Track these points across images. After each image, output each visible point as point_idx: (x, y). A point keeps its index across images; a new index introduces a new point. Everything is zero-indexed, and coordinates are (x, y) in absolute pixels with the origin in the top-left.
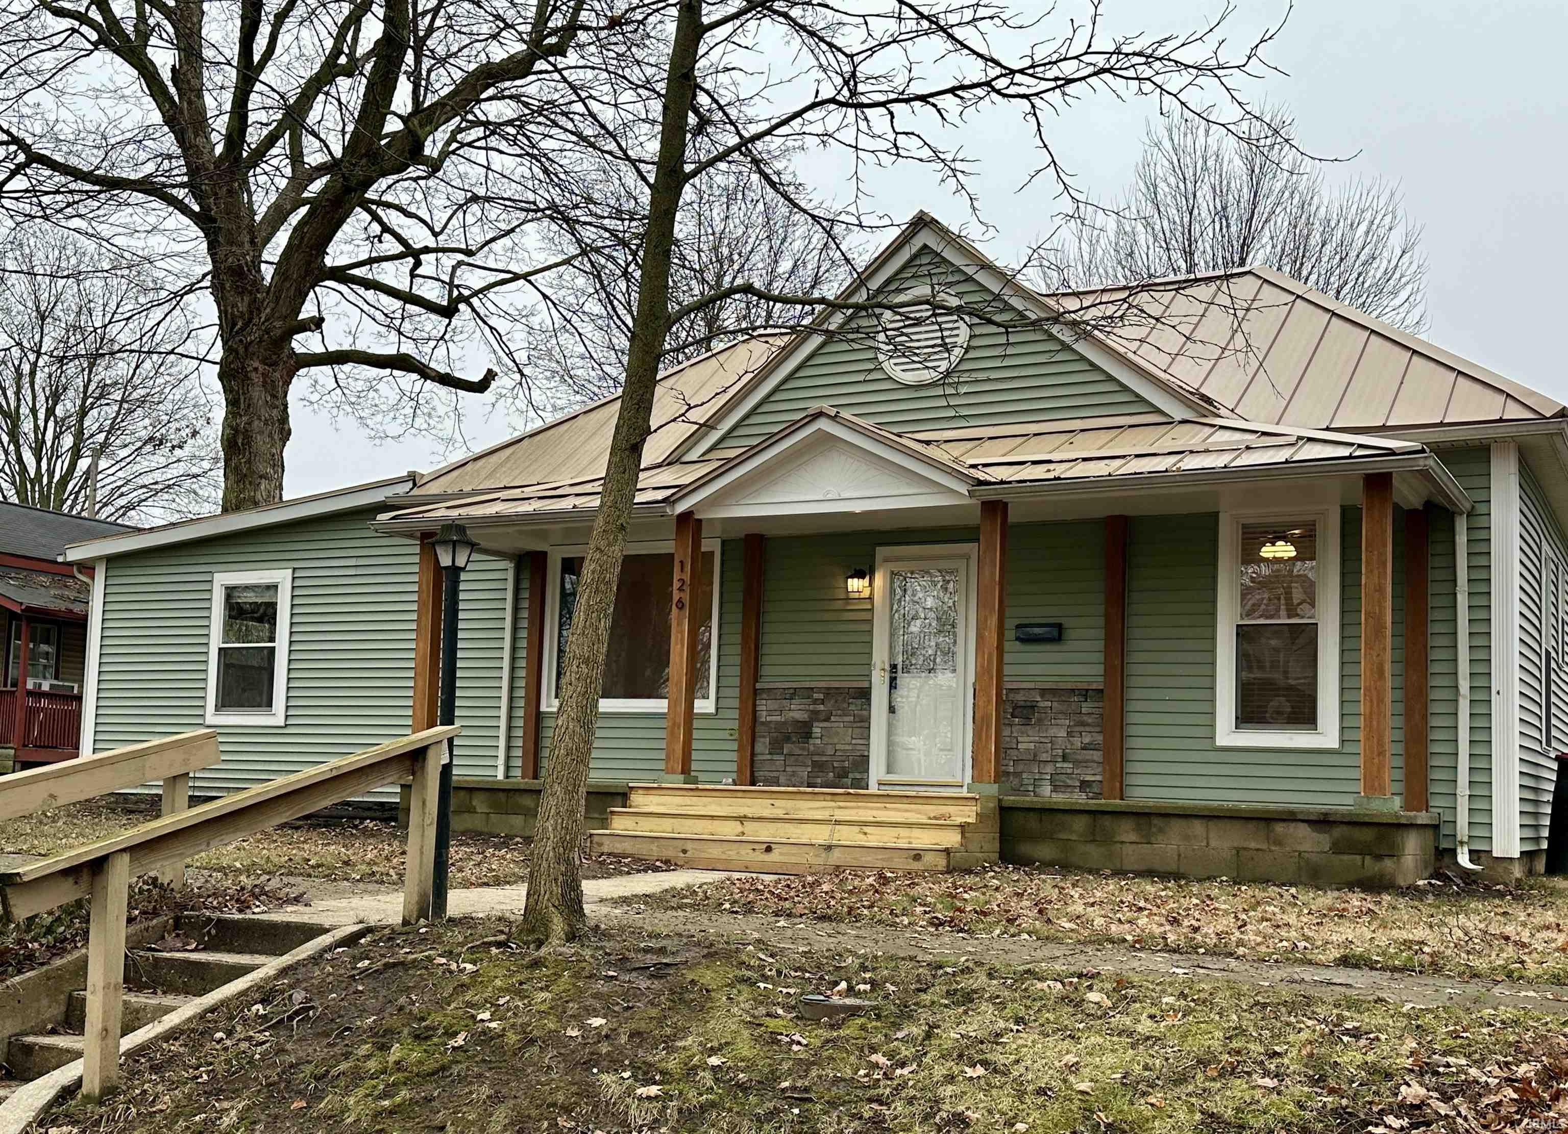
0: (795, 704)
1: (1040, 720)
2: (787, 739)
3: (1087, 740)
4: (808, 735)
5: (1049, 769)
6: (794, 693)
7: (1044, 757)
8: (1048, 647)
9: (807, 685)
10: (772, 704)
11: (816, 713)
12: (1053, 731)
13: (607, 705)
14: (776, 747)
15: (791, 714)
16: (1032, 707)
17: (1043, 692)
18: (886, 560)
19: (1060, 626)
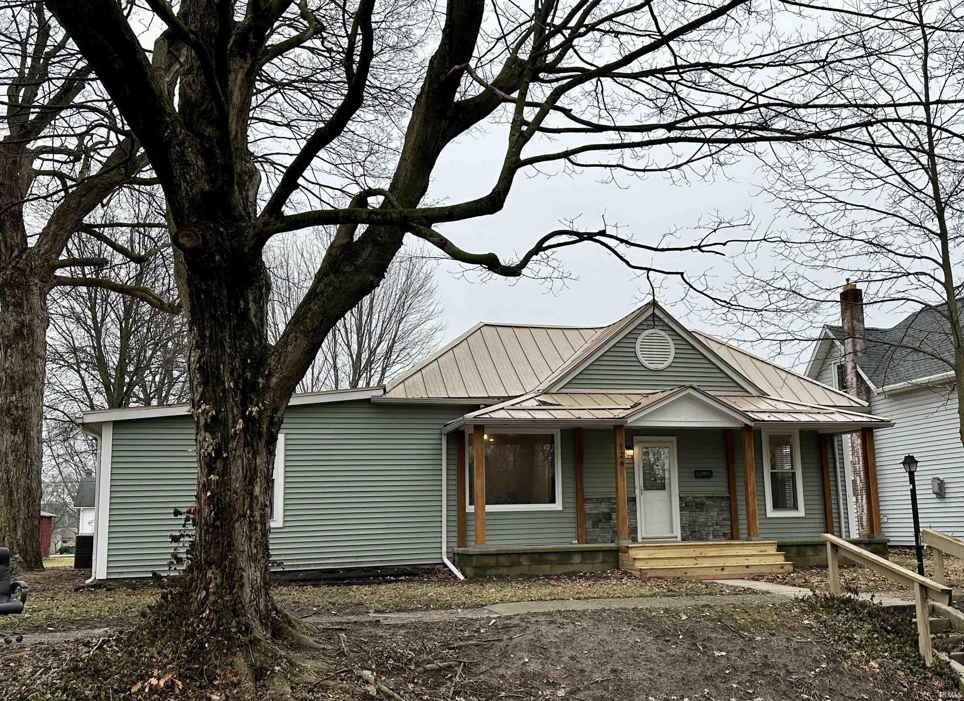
0: (603, 505)
1: (706, 510)
2: (600, 521)
3: (724, 517)
4: (610, 519)
5: (711, 529)
6: (602, 500)
7: (710, 524)
8: (705, 480)
9: (608, 496)
10: (591, 505)
11: (612, 508)
12: (712, 514)
13: (490, 508)
14: (595, 524)
15: (601, 510)
16: (703, 504)
17: (707, 498)
18: (638, 443)
19: (711, 472)
